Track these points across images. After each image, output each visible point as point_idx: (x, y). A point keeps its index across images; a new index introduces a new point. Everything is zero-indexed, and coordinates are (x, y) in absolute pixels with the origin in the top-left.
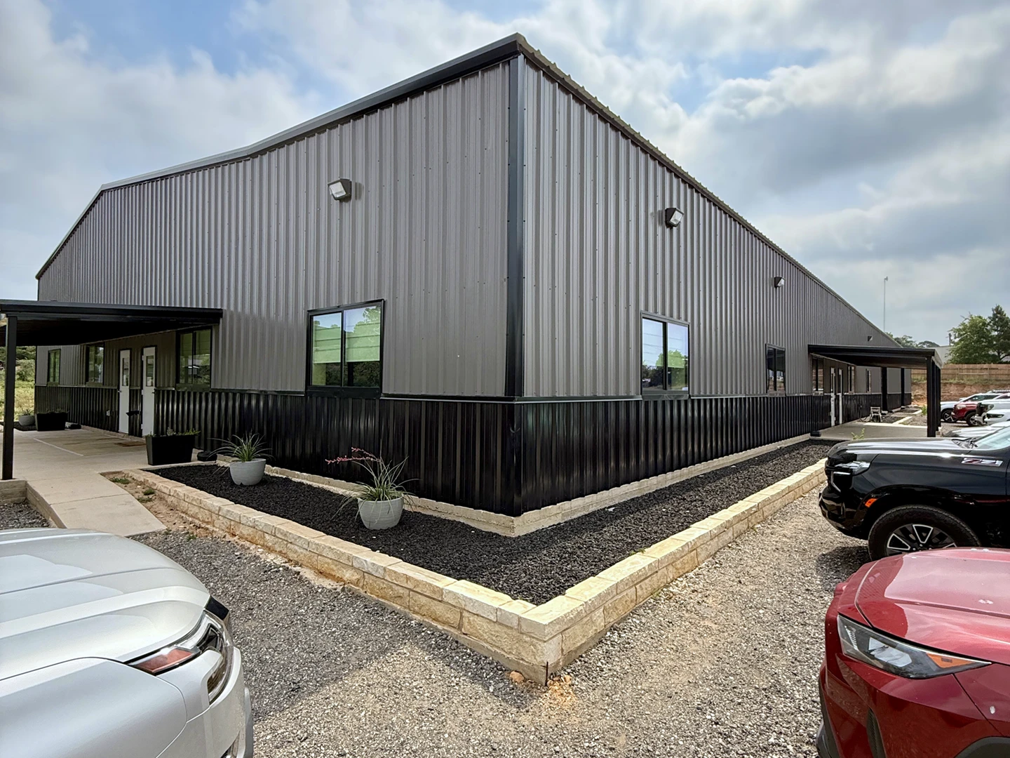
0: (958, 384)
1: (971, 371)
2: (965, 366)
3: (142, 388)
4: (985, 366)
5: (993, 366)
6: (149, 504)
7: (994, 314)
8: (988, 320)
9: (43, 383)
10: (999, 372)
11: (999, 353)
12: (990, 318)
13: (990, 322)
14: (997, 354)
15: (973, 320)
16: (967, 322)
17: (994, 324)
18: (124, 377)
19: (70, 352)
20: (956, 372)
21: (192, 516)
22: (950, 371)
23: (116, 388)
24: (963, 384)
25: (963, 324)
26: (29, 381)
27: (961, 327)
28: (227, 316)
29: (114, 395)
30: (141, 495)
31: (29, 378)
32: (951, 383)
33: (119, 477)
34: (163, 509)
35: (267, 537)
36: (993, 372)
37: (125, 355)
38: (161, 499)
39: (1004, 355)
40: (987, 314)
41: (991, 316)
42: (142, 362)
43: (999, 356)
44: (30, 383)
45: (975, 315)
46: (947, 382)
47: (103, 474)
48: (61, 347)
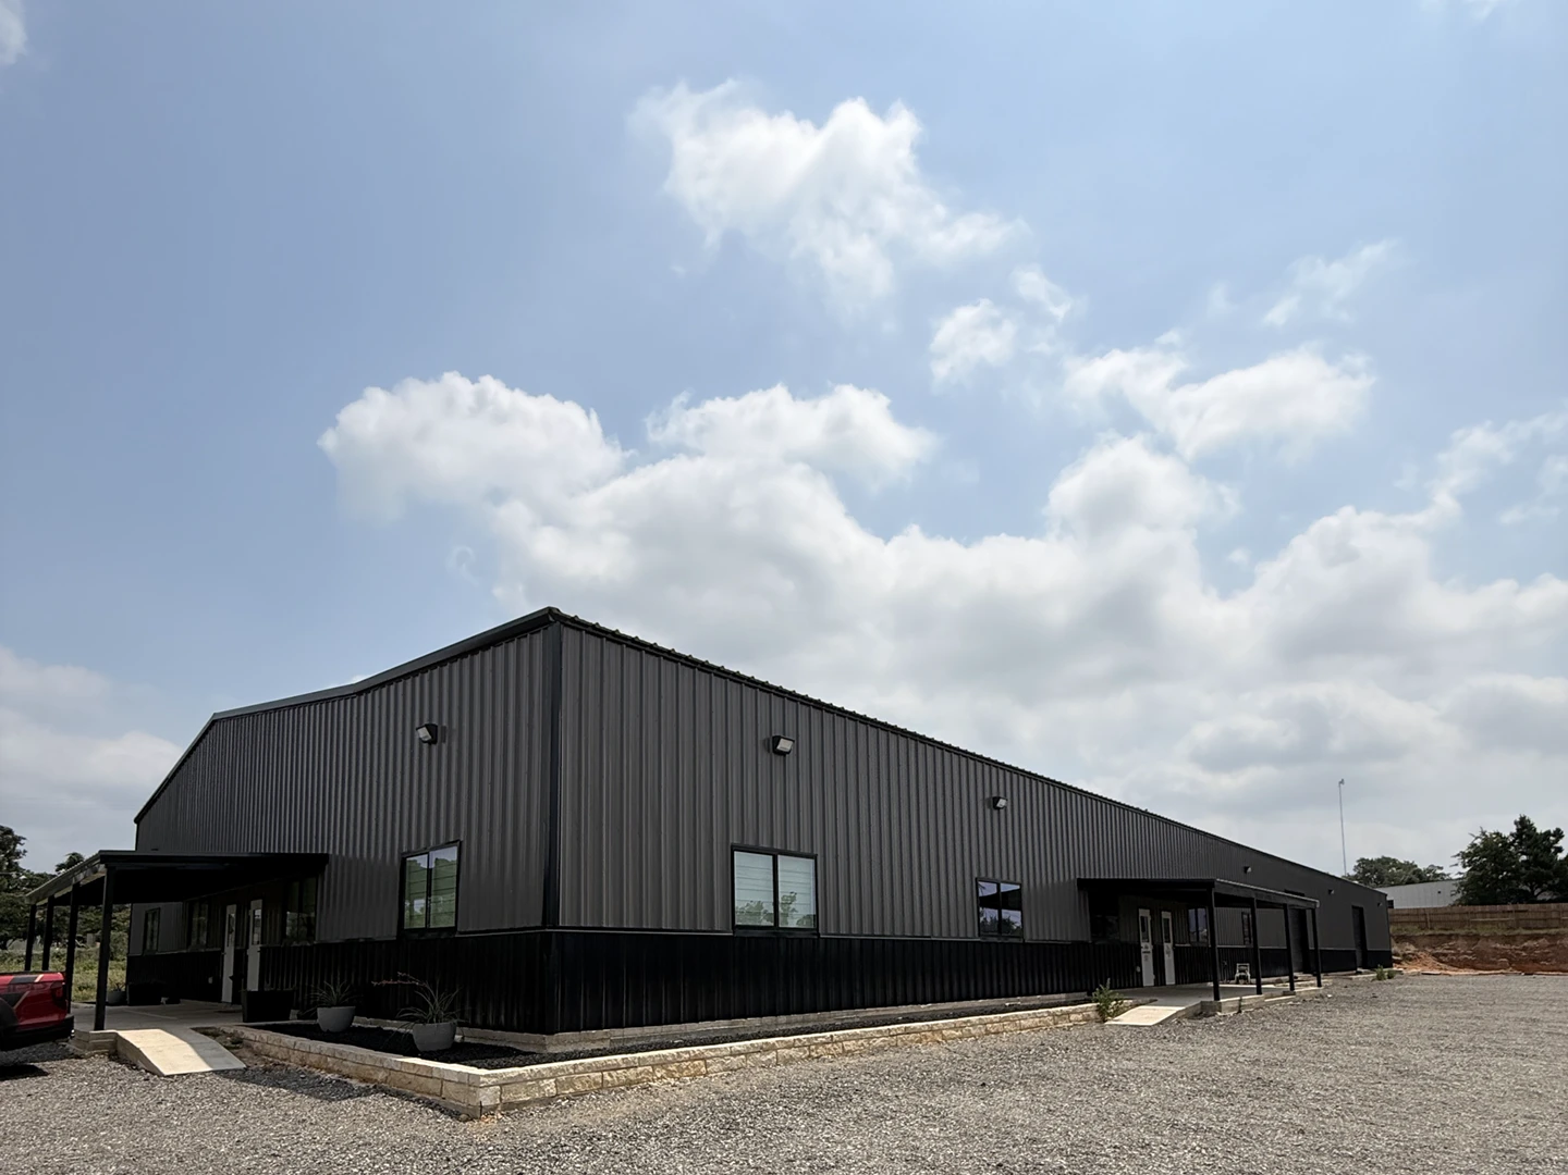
0: (1467, 936)
1: (1488, 915)
2: (1479, 908)
3: (247, 947)
4: (1509, 907)
5: (1521, 907)
6: (235, 1051)
7: (1518, 830)
8: (1511, 839)
9: (138, 953)
10: (1530, 916)
11: (1531, 888)
12: (1512, 835)
13: (1514, 841)
14: (1528, 889)
15: (1486, 839)
16: (1478, 842)
17: (1520, 844)
18: (230, 939)
19: (171, 910)
20: (1466, 917)
21: (273, 1057)
22: (1457, 917)
23: (219, 949)
24: (1475, 935)
25: (1473, 845)
26: (118, 960)
27: (1472, 850)
28: (332, 861)
29: (218, 959)
30: (228, 1044)
31: (119, 957)
32: (1457, 935)
33: (210, 1031)
34: (249, 1055)
35: (329, 1059)
36: (1522, 916)
37: (232, 911)
38: (248, 1046)
39: (1539, 890)
40: (1508, 829)
41: (1514, 831)
42: (249, 917)
43: (1533, 892)
44: (121, 963)
45: (1490, 831)
46: (1452, 932)
47: (193, 1029)
48: (161, 905)
